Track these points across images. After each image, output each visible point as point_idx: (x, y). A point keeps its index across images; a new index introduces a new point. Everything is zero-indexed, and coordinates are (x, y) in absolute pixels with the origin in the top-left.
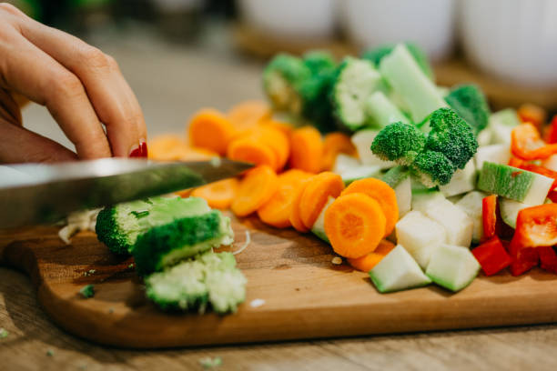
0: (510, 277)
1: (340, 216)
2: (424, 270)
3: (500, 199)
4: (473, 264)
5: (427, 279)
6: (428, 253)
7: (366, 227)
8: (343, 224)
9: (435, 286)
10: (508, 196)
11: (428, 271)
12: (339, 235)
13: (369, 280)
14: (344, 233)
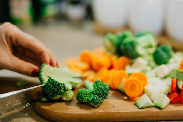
0: (180, 104)
1: (130, 83)
2: (153, 102)
3: (177, 80)
4: (168, 100)
5: (153, 105)
6: (154, 97)
7: (137, 88)
8: (130, 86)
9: (156, 107)
10: (179, 79)
11: (154, 102)
12: (128, 90)
13: (136, 105)
14: (130, 89)
